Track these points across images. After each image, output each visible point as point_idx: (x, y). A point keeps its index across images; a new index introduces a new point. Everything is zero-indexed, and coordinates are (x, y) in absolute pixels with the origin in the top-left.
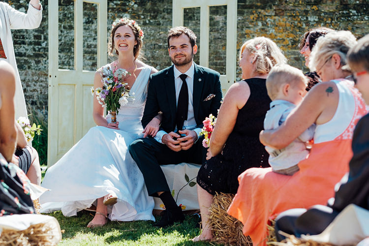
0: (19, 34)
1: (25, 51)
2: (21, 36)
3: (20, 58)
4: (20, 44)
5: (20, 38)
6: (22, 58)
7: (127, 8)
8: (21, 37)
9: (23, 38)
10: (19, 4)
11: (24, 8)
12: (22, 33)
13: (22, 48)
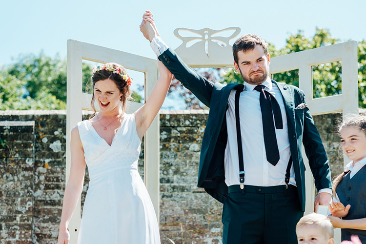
0: (52, 175)
1: (59, 198)
2: (55, 177)
3: (52, 207)
4: (53, 189)
5: (53, 181)
6: (54, 207)
7: (195, 136)
8: (55, 180)
9: (58, 180)
10: (53, 136)
11: (59, 141)
12: (56, 175)
13: (56, 194)
